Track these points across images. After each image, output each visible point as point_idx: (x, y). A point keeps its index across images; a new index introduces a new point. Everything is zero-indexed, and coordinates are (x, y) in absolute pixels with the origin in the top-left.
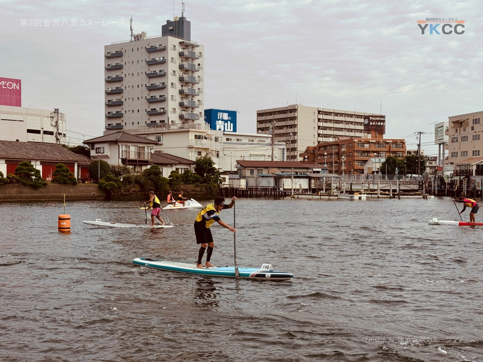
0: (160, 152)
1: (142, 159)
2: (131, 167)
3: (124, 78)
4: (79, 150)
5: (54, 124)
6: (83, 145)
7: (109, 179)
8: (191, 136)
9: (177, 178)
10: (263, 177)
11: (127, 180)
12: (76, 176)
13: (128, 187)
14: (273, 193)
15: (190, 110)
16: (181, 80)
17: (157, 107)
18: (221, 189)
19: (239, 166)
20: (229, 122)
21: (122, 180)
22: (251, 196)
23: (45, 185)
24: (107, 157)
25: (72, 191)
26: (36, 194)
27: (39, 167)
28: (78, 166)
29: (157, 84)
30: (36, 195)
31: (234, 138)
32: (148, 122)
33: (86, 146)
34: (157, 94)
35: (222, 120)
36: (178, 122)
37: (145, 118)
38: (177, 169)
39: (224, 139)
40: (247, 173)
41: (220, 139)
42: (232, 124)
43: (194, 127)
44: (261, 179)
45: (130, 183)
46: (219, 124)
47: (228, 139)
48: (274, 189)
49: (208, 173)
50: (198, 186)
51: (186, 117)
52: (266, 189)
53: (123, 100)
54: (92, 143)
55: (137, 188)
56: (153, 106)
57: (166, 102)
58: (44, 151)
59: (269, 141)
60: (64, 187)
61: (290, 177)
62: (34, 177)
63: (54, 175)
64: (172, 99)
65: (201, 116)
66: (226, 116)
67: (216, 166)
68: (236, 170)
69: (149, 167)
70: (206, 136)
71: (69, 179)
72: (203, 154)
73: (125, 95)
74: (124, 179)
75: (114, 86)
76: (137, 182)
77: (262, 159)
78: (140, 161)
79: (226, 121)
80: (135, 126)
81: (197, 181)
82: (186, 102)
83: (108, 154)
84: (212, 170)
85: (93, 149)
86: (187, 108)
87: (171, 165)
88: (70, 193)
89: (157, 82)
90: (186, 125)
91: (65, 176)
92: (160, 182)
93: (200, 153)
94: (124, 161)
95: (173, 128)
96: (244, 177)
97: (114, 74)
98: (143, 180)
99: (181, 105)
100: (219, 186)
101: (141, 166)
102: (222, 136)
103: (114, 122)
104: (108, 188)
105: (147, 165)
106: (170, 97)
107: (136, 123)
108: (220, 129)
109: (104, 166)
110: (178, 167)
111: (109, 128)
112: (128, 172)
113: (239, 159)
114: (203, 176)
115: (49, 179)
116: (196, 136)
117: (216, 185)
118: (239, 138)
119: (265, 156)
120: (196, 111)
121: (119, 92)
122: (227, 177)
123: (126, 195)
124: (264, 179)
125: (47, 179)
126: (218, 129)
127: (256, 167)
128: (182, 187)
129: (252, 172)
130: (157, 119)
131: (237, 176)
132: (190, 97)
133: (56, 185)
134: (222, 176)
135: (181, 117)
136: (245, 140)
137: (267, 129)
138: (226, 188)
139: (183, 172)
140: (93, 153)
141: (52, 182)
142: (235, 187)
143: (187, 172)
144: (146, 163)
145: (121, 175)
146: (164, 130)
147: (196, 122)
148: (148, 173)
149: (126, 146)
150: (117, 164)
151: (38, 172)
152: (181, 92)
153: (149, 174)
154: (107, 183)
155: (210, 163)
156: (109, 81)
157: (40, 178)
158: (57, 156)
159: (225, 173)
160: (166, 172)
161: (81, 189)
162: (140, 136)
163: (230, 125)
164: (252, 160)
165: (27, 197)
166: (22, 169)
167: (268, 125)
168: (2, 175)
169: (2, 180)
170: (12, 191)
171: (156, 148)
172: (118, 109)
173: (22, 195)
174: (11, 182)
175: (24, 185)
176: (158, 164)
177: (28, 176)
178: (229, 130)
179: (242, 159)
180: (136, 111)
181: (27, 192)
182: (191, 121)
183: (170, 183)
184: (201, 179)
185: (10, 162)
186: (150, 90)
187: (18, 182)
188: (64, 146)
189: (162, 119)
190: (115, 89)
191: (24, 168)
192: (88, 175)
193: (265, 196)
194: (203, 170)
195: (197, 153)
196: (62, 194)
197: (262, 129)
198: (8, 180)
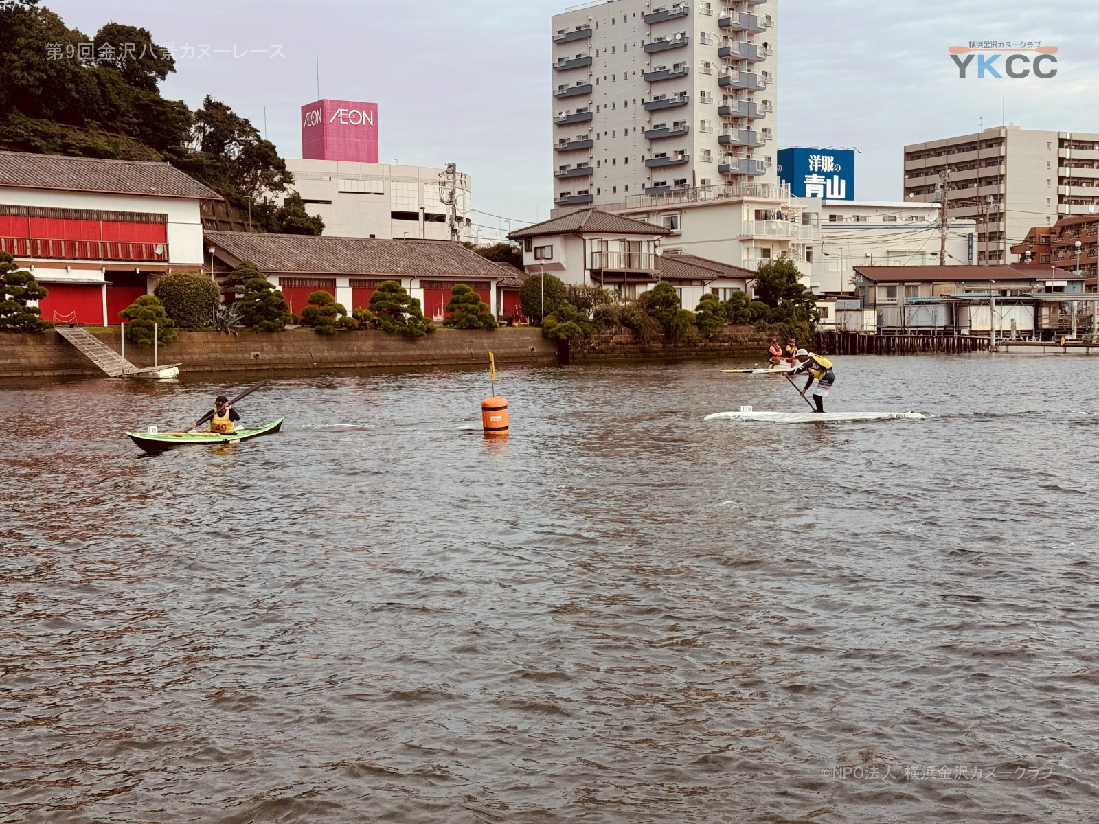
0: (675, 251)
1: (635, 268)
2: (611, 288)
3: (595, 88)
4: (501, 254)
5: (446, 197)
6: (507, 242)
7: (563, 317)
8: (748, 213)
9: (715, 311)
10: (918, 303)
11: (604, 319)
12: (493, 312)
13: (606, 332)
14: (944, 341)
15: (745, 152)
16: (724, 83)
17: (669, 149)
18: (818, 334)
19: (860, 279)
20: (836, 178)
21: (591, 317)
22: (890, 351)
23: (430, 331)
24: (559, 267)
25: (484, 344)
26: (414, 351)
27: (418, 294)
28: (499, 289)
29: (669, 96)
30: (412, 353)
31: (847, 215)
32: (649, 185)
33: (514, 243)
34: (667, 120)
35: (820, 173)
36: (716, 181)
37: (639, 176)
38: (715, 290)
39: (825, 217)
40: (881, 295)
41: (814, 217)
42: (843, 182)
43: (753, 193)
44: (914, 308)
45: (609, 323)
46: (813, 183)
47: (832, 218)
48: (946, 332)
49: (785, 297)
50: (763, 329)
51: (734, 169)
52: (926, 332)
53: (593, 137)
54: (525, 238)
55: (624, 336)
56: (659, 148)
57: (688, 138)
58: (428, 257)
59: (933, 217)
60: (468, 336)
61: (986, 303)
62: (407, 316)
63: (449, 310)
64: (703, 130)
65: (770, 166)
66: (828, 164)
67: (805, 282)
68: (852, 288)
69: (651, 287)
70: (784, 213)
71: (480, 318)
72: (775, 255)
73: (597, 125)
74: (597, 315)
75: (572, 108)
76: (625, 321)
77: (916, 261)
78: (631, 275)
79: (829, 175)
80: (620, 196)
81: (759, 317)
82: (734, 135)
83: (562, 261)
84: (796, 292)
85: (528, 250)
86: (736, 148)
87: (702, 281)
88: (483, 348)
89: (669, 92)
90: (735, 189)
91: (472, 311)
92: (675, 320)
93: (766, 252)
94: (596, 275)
95: (705, 196)
96: (873, 306)
97: (572, 80)
98: (638, 317)
99: (724, 141)
100: (812, 327)
101: (633, 285)
102: (819, 209)
103: (573, 189)
104: (563, 336)
105: (645, 283)
106: (697, 125)
107: (620, 189)
108: (814, 195)
109: (553, 287)
110: (715, 285)
111: (563, 201)
112: (606, 300)
113: (860, 262)
115: (439, 318)
116: (757, 212)
117: (805, 325)
118: (861, 213)
119: (923, 253)
120: (759, 155)
121: (583, 118)
122: (831, 306)
123: (601, 352)
124: (922, 308)
125: (435, 318)
126: (809, 194)
127: (902, 282)
128: (727, 331)
129: (892, 294)
130: (669, 178)
131: (856, 304)
132: (745, 123)
133: (454, 331)
134: (818, 304)
135: (724, 170)
136: (875, 219)
137: (929, 189)
138: (830, 334)
139: (728, 298)
140: (529, 259)
141: (445, 324)
142: (850, 328)
143: (737, 296)
144: (644, 278)
145: (589, 306)
146: (685, 201)
147: (758, 180)
148: (648, 302)
149: (601, 241)
150: (580, 283)
151: (415, 303)
152: (723, 112)
153: (651, 305)
154: (559, 325)
155: (792, 275)
156: (562, 96)
157: (419, 316)
158: (453, 268)
159: (826, 297)
160: (690, 299)
161: (505, 339)
162: (631, 217)
163: (839, 185)
164: (891, 264)
165: (395, 359)
166: (384, 298)
167: (932, 179)
168: (344, 312)
169: (344, 323)
170: (365, 345)
171: (667, 244)
172: (581, 158)
173: (384, 353)
174: (362, 326)
175: (389, 331)
176: (670, 279)
177: (397, 313)
178: (836, 195)
179: (868, 263)
180: (620, 161)
181: (395, 348)
182: (746, 177)
183: (699, 322)
184: (770, 313)
185: (359, 284)
186: (652, 112)
187: (376, 325)
188: (467, 245)
189: (680, 177)
190: (574, 112)
191: (388, 295)
192: (518, 308)
193: (925, 349)
194: (776, 290)
195: (760, 253)
196: (466, 351)
197: (918, 191)
198: (357, 323)
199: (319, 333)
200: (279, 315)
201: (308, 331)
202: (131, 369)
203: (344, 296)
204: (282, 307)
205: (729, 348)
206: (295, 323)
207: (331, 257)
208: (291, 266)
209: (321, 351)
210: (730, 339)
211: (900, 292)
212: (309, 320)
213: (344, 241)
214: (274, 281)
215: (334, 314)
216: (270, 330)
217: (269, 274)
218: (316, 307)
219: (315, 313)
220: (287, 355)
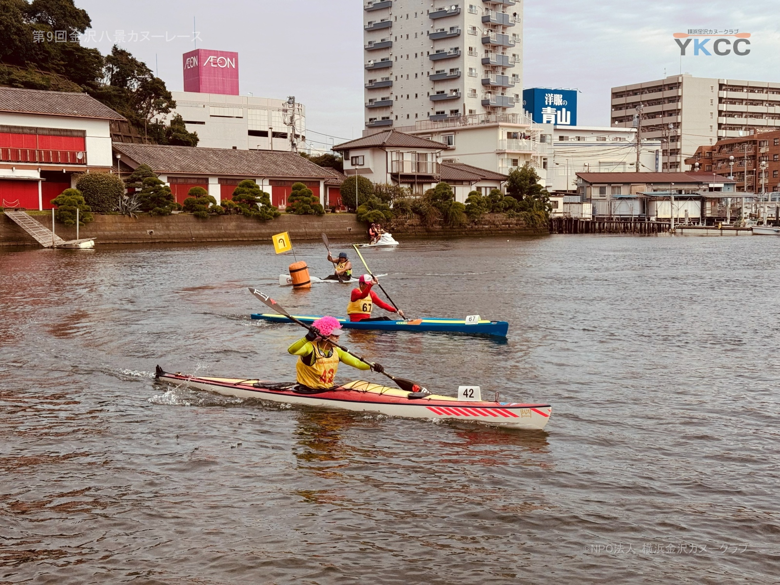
0: (451, 161)
1: (422, 172)
2: (406, 186)
3: (394, 43)
4: (327, 162)
5: (288, 121)
6: (331, 153)
7: (371, 206)
8: (502, 134)
9: (479, 203)
10: (621, 199)
11: (401, 208)
12: (322, 202)
13: (402, 218)
14: (638, 226)
15: (500, 91)
16: (485, 41)
17: (447, 88)
18: (551, 220)
19: (580, 181)
20: (564, 110)
21: (391, 207)
22: (600, 231)
23: (276, 216)
24: (369, 171)
25: (314, 225)
26: (265, 230)
27: (268, 189)
28: (326, 186)
29: (447, 50)
30: (263, 231)
31: (572, 136)
32: (431, 114)
33: (336, 154)
34: (446, 67)
35: (553, 106)
36: (480, 111)
37: (425, 107)
38: (479, 188)
39: (556, 137)
40: (595, 192)
41: (548, 137)
42: (569, 113)
43: (506, 120)
44: (618, 202)
45: (404, 211)
46: (548, 113)
47: (561, 138)
48: (640, 219)
49: (529, 193)
50: (513, 216)
51: (493, 103)
52: (626, 219)
53: (393, 79)
54: (345, 150)
55: (415, 220)
56: (440, 88)
57: (460, 81)
58: (275, 163)
59: (632, 139)
60: (304, 220)
61: (667, 198)
62: (260, 205)
63: (290, 201)
64: (471, 75)
65: (518, 101)
66: (558, 100)
67: (542, 183)
68: (575, 188)
69: (434, 186)
70: (527, 134)
71: (312, 207)
72: (521, 164)
73: (396, 70)
74: (395, 205)
75: (378, 57)
76: (416, 210)
77: (619, 169)
78: (419, 177)
79: (559, 108)
80: (412, 121)
81: (510, 207)
82: (493, 79)
83: (371, 167)
84: (536, 190)
85: (347, 159)
86: (494, 88)
87: (470, 182)
88: (314, 228)
89: (447, 47)
90: (492, 117)
91: (306, 202)
92: (452, 210)
93: (515, 162)
94: (395, 177)
95: (472, 122)
96: (589, 200)
97: (378, 38)
98: (424, 207)
99: (485, 83)
100: (547, 215)
101: (421, 184)
102: (552, 132)
103: (379, 115)
105: (430, 183)
106: (467, 71)
107: (412, 116)
108: (548, 122)
109: (365, 186)
110: (479, 184)
111: (371, 124)
112: (402, 194)
113: (580, 170)
114: (520, 199)
115: (283, 207)
116: (509, 134)
117: (541, 213)
118: (581, 135)
119: (624, 163)
120: (510, 93)
121: (386, 65)
122: (560, 200)
123: (398, 232)
124: (624, 202)
125: (280, 207)
126: (545, 121)
127: (609, 184)
128: (487, 217)
129: (602, 192)
130: (447, 108)
131: (577, 199)
132: (500, 70)
133: (293, 216)
134: (551, 199)
135: (485, 104)
136: (591, 139)
137: (629, 118)
138: (559, 220)
139: (488, 194)
140: (347, 165)
141: (287, 211)
142: (573, 216)
143: (494, 193)
144: (429, 179)
145: (390, 199)
146: (458, 125)
147: (509, 111)
148: (432, 196)
149: (398, 153)
150: (383, 183)
151: (266, 196)
152: (485, 62)
153: (434, 199)
154: (369, 212)
155: (533, 178)
156: (371, 49)
157: (269, 205)
158: (294, 171)
159: (557, 193)
160: (461, 194)
161: (330, 222)
162: (420, 136)
163: (566, 115)
164: (602, 171)
165: (251, 235)
166: (243, 192)
167: (630, 112)
168: (214, 202)
169: (214, 209)
170: (230, 225)
171: (445, 155)
172: (385, 94)
173: (243, 231)
174: (227, 212)
175: (247, 216)
176: (448, 181)
177: (252, 202)
178: (564, 122)
179: (585, 170)
180: (412, 96)
181: (251, 228)
182: (501, 109)
183: (468, 210)
184: (517, 204)
185: (225, 182)
186: (435, 61)
187: (238, 211)
188: (303, 155)
189: (454, 108)
190: (379, 61)
191: (246, 190)
192: (339, 200)
193: (625, 231)
194: (522, 189)
195: (510, 162)
196: (302, 230)
197: (621, 120)
198: (224, 210)
199: (197, 217)
200: (168, 204)
201: (188, 215)
202: (60, 241)
203: (215, 190)
204: (169, 197)
205: (488, 230)
206: (179, 209)
207: (205, 162)
208: (176, 169)
209: (198, 229)
210: (489, 223)
211: (608, 190)
212: (189, 207)
213: (215, 151)
214: (164, 179)
215: (207, 203)
216: (161, 214)
217: (160, 174)
218: (194, 198)
219: (193, 202)
220: (173, 232)
